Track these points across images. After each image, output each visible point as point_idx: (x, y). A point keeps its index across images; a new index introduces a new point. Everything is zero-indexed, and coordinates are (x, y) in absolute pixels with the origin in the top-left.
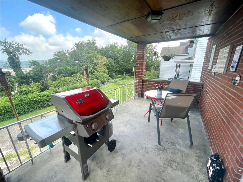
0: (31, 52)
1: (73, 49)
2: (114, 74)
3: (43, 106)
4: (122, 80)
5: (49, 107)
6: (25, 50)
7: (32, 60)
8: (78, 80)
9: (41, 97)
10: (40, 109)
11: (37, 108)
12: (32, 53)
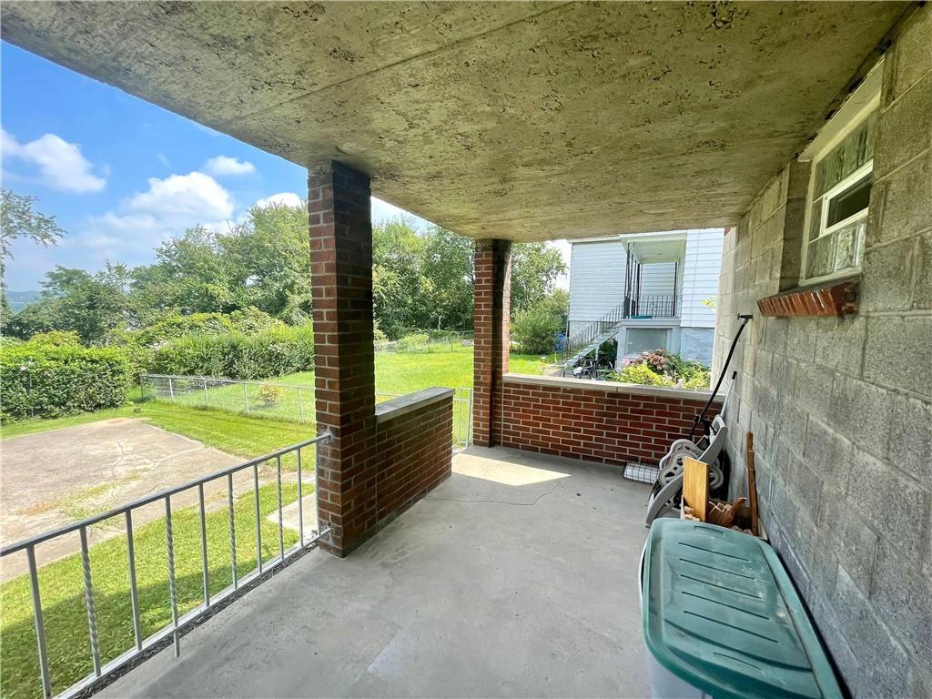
0: (61, 231)
1: (240, 230)
2: (397, 325)
3: (64, 404)
4: (429, 341)
5: (92, 411)
6: (35, 219)
7: (60, 268)
8: (249, 329)
9: (61, 363)
10: (44, 417)
11: (28, 412)
12: (63, 233)
